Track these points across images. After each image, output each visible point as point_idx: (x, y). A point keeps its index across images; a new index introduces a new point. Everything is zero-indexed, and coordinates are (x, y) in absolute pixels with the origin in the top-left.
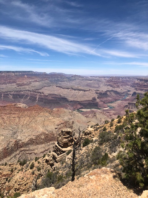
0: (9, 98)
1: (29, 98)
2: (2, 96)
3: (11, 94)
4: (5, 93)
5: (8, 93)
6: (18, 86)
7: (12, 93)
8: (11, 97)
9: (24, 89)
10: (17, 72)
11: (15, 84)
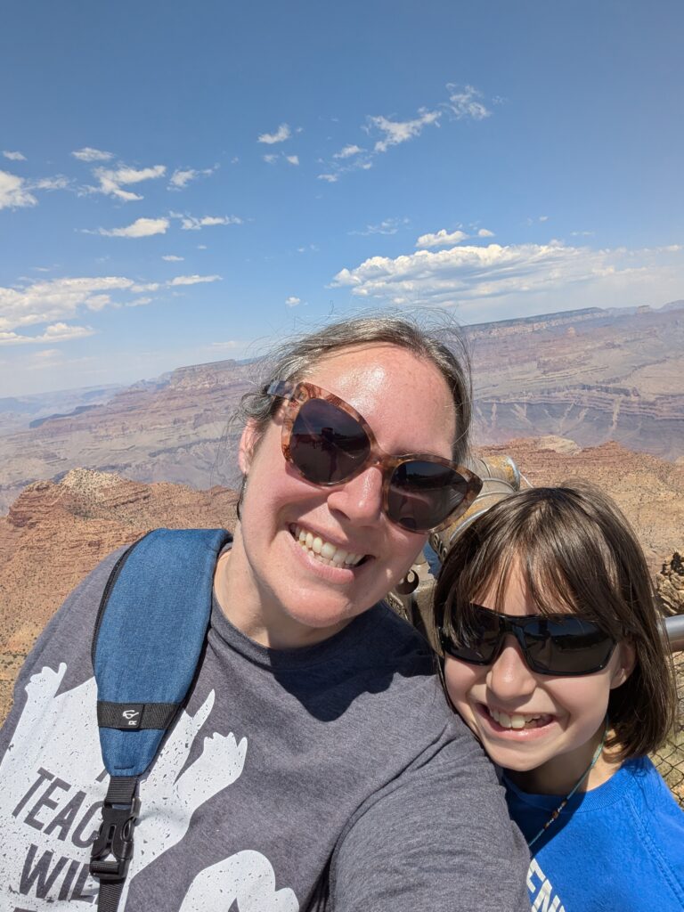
0: (515, 417)
1: (583, 413)
2: (492, 413)
3: (521, 404)
4: (502, 401)
5: (513, 399)
6: (544, 373)
7: (525, 399)
8: (522, 412)
9: (567, 383)
10: (539, 318)
11: (535, 364)
